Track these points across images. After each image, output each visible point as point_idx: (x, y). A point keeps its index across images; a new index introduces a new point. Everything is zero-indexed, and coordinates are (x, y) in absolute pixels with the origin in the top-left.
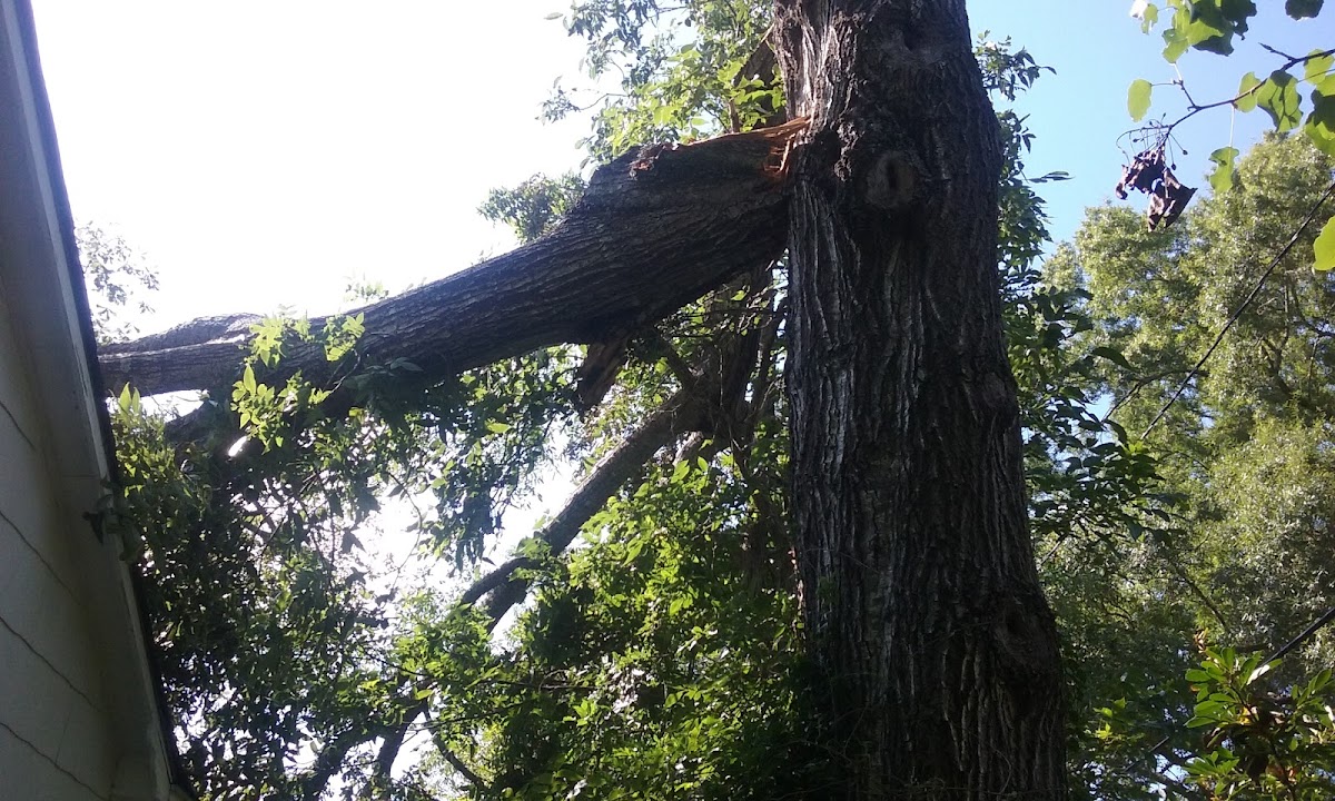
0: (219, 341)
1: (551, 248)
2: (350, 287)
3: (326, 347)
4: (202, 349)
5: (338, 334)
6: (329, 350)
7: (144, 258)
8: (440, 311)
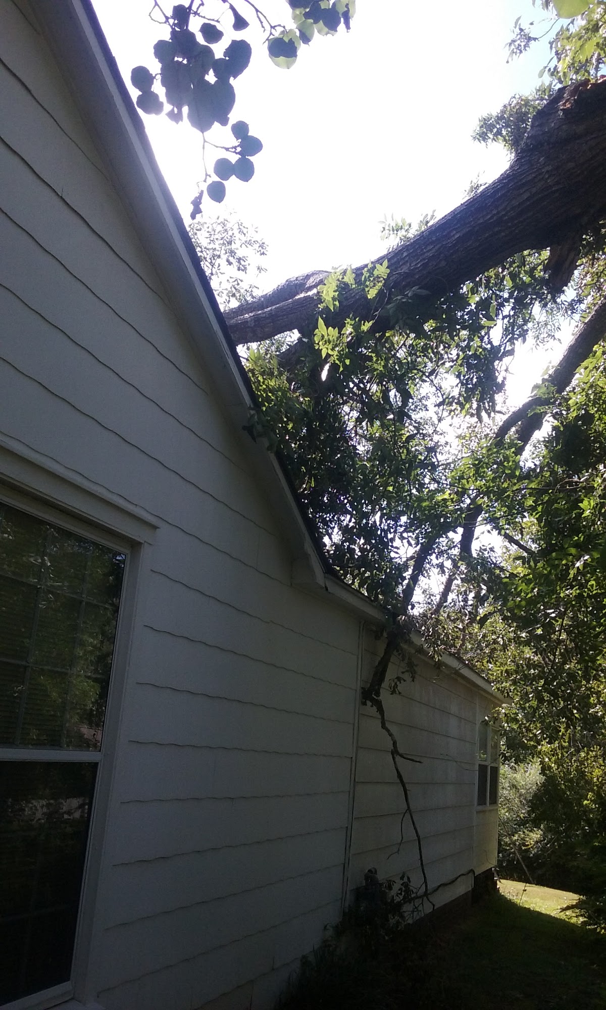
0: (302, 295)
1: (508, 183)
2: (384, 228)
3: (367, 289)
4: (293, 303)
5: (372, 279)
6: (368, 291)
7: (257, 232)
8: (437, 248)
